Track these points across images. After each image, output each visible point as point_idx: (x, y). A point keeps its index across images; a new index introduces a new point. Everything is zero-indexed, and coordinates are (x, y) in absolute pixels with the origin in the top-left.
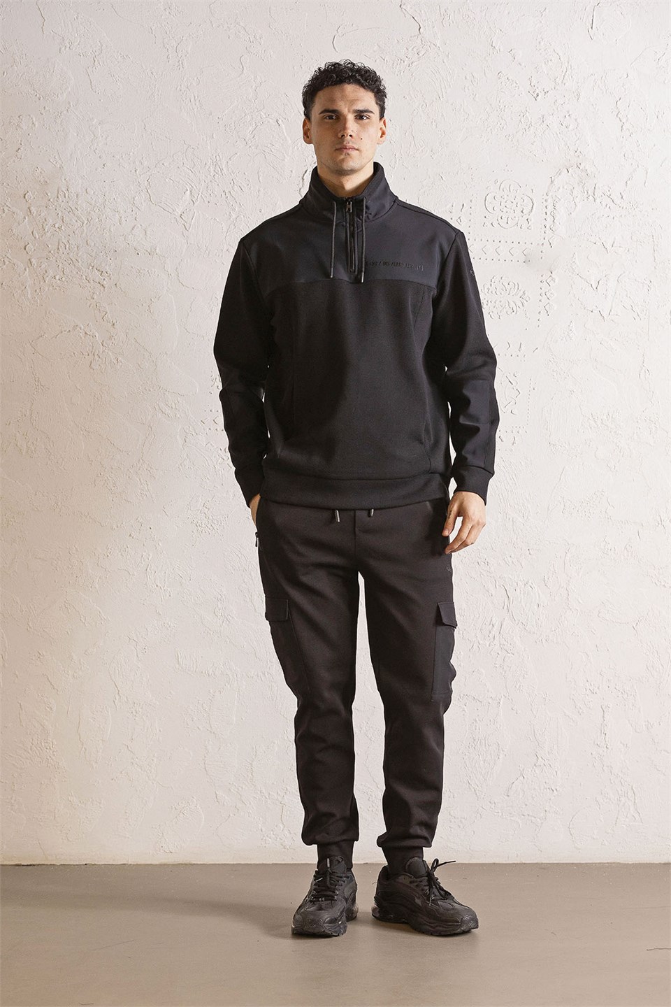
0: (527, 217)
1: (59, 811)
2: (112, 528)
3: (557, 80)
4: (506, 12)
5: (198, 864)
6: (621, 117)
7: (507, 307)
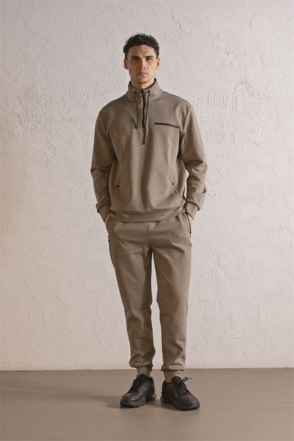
0: (225, 103)
1: (35, 348)
2: (56, 233)
3: (237, 47)
4: (216, 19)
5: (92, 370)
6: (263, 62)
7: (217, 140)
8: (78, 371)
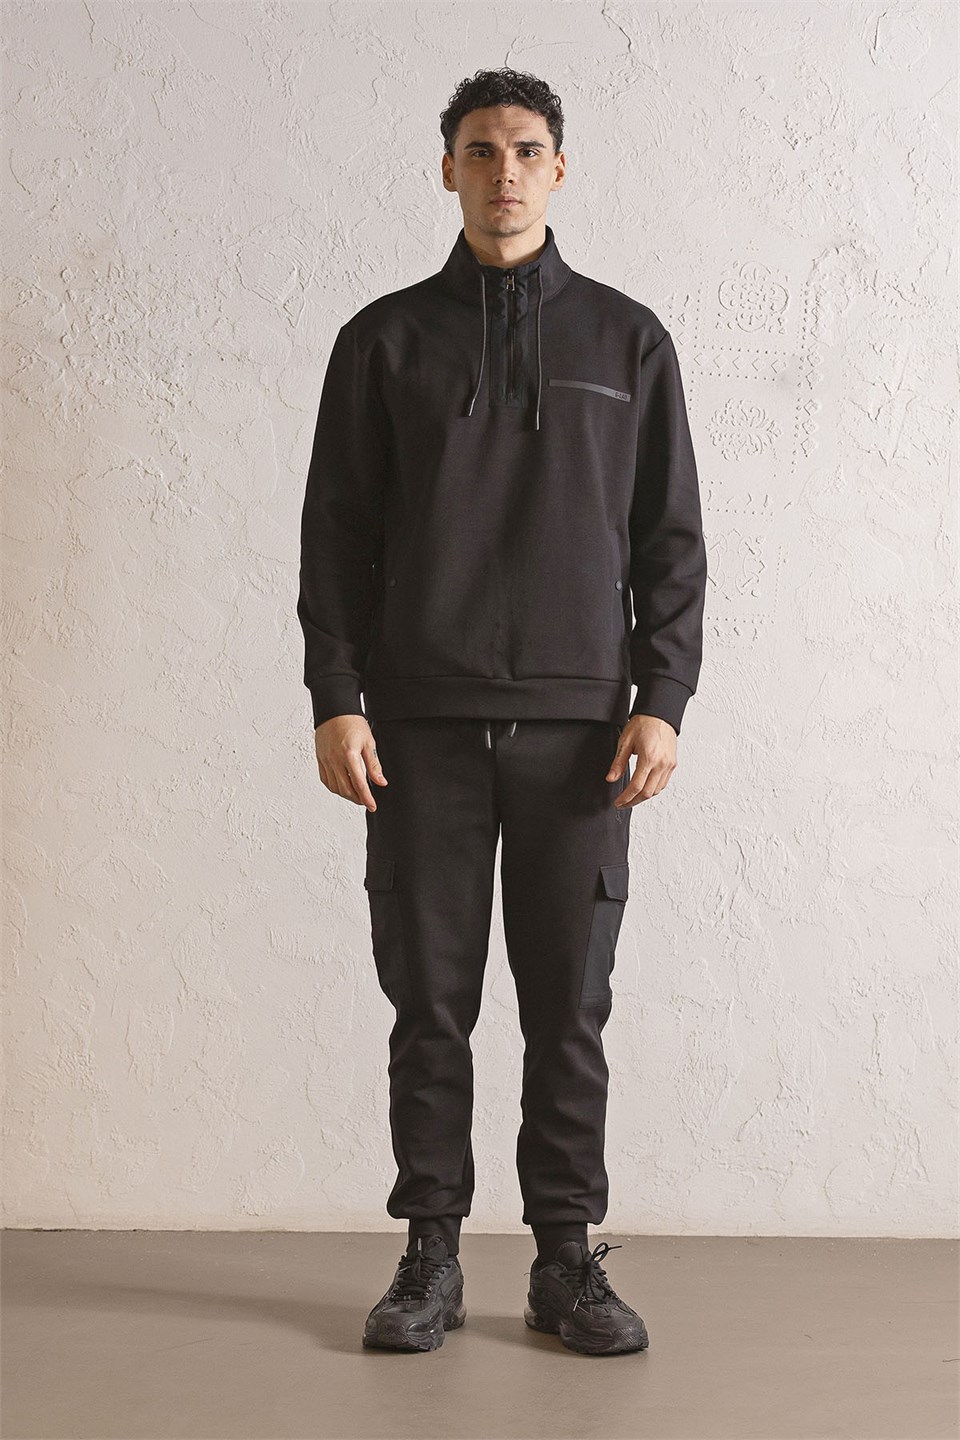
0: (779, 315)
1: (97, 1152)
2: (179, 751)
3: (824, 121)
4: (753, 24)
5: (294, 1232)
6: (914, 176)
7: (748, 443)
8: (242, 1233)
